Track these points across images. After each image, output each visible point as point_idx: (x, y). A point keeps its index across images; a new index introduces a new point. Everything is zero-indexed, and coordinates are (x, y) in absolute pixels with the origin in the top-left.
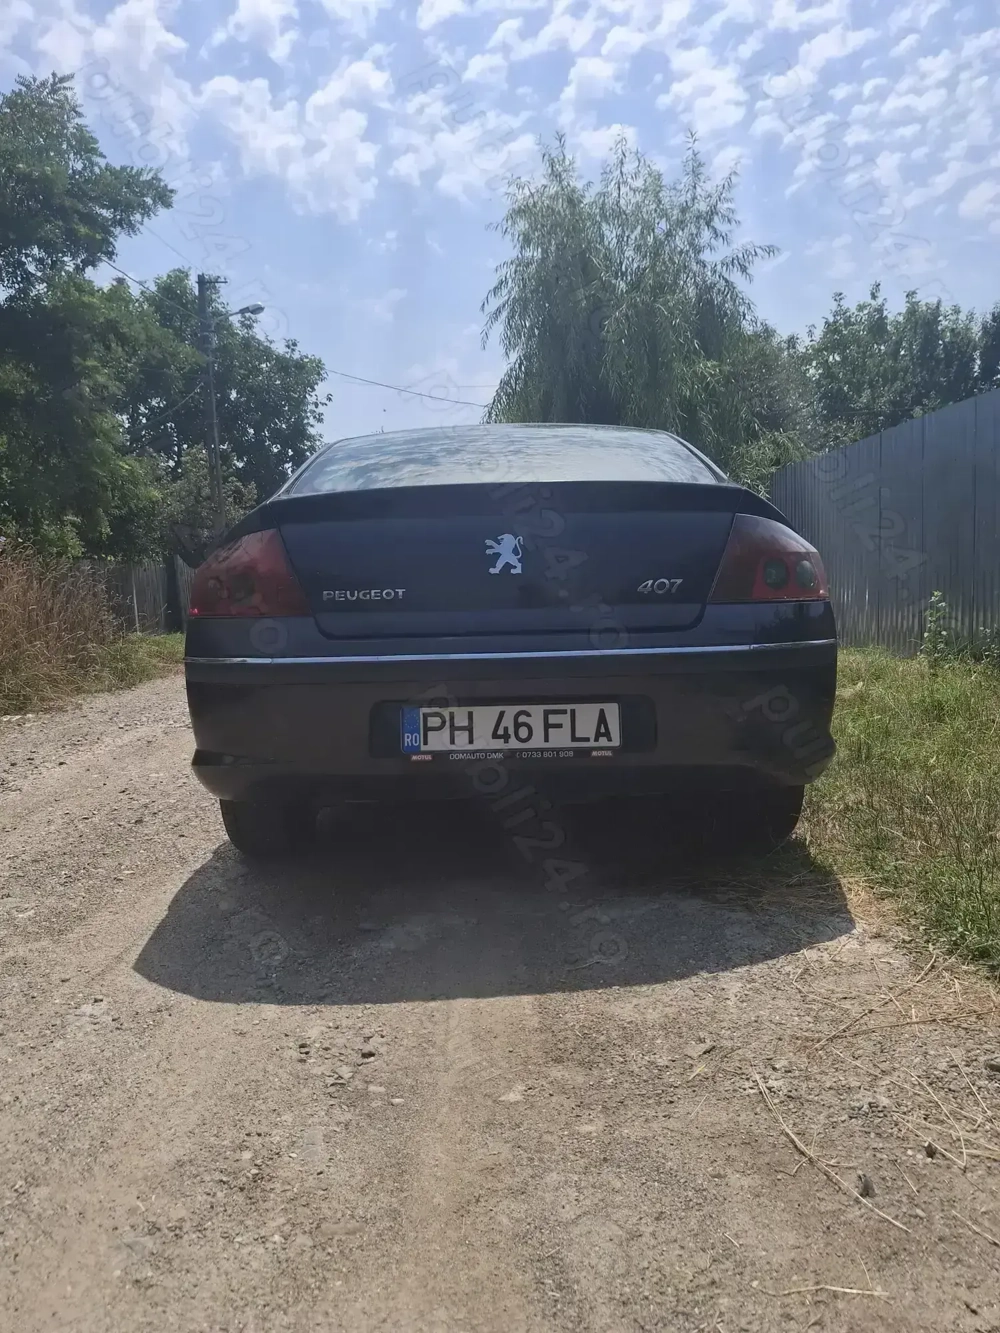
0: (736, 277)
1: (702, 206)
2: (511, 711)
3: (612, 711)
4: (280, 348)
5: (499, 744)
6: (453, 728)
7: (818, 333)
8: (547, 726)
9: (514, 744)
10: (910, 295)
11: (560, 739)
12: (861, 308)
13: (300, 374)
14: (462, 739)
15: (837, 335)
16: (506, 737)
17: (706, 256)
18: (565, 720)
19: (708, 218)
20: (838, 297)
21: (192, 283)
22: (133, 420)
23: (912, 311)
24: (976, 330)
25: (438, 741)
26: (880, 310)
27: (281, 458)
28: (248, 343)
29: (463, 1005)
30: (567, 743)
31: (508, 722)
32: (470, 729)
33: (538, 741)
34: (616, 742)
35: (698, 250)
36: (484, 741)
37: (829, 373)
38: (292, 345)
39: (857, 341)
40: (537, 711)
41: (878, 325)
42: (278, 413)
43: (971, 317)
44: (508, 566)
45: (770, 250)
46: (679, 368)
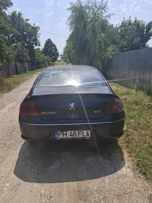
0: (108, 19)
1: (103, 6)
2: (73, 132)
3: (89, 132)
4: (32, 25)
5: (71, 137)
6: (63, 134)
7: (120, 24)
8: (79, 134)
9: (73, 137)
10: (136, 18)
11: (81, 136)
12: (127, 20)
13: (35, 29)
14: (65, 136)
15: (123, 25)
16: (72, 136)
17: (103, 15)
18: (82, 133)
19: (103, 8)
20: (124, 18)
21: (17, 13)
22: (9, 37)
23: (136, 21)
24: (145, 26)
25: (61, 136)
26: (130, 21)
27: (33, 44)
28: (27, 24)
29: (65, 184)
30: (82, 136)
31: (72, 133)
32: (66, 134)
33: (77, 136)
34: (90, 136)
35: (102, 14)
36: (68, 136)
37: (122, 31)
38: (34, 24)
39: (127, 26)
40: (77, 132)
41: (130, 23)
42: (32, 36)
43: (145, 22)
44: (73, 108)
45: (114, 14)
46: (99, 35)
